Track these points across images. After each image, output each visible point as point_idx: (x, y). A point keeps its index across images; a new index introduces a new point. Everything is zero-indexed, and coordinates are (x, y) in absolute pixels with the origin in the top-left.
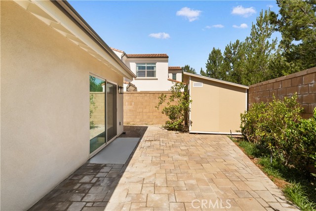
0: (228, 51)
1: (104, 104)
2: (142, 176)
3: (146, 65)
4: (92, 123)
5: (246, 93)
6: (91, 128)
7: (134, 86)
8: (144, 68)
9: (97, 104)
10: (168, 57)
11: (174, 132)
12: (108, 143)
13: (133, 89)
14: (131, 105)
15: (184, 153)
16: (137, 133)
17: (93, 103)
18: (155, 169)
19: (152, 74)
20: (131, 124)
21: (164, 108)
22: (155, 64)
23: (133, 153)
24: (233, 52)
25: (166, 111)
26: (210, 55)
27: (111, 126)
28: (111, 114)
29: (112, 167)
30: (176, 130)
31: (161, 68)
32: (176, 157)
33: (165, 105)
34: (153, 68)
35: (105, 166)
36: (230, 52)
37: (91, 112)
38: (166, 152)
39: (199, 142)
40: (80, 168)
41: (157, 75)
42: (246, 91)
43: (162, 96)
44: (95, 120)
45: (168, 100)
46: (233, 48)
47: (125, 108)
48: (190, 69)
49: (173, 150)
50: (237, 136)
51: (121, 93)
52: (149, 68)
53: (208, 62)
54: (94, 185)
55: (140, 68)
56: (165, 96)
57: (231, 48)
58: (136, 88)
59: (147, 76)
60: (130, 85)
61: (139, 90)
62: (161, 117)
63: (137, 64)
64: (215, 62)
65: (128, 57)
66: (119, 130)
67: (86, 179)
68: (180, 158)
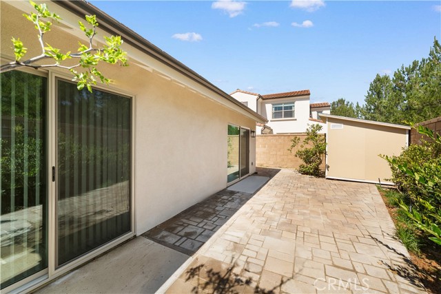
0: (399, 77)
1: (238, 146)
2: (265, 202)
3: (283, 106)
4: (229, 162)
5: (407, 135)
6: (229, 167)
7: (269, 128)
8: (281, 108)
9: (233, 146)
10: (309, 94)
11: (308, 176)
12: (241, 178)
13: (268, 131)
14: (265, 147)
15: (310, 193)
16: (269, 174)
17: (230, 145)
18: (276, 200)
19: (289, 114)
20: (265, 166)
21: (297, 150)
22: (294, 103)
23: (261, 188)
24: (406, 78)
25: (299, 154)
26: (371, 84)
27: (244, 167)
28: (245, 155)
29: (243, 194)
30: (312, 175)
31: (301, 107)
32: (301, 195)
33: (298, 148)
34: (291, 108)
35: (238, 192)
36: (402, 79)
37: (228, 153)
38: (291, 191)
39: (333, 187)
40: (221, 191)
41: (296, 115)
42: (407, 132)
43: (295, 138)
44: (232, 161)
45: (301, 143)
46: (406, 73)
47: (257, 150)
48: (345, 103)
49: (299, 190)
50: (390, 187)
51: (253, 137)
52: (286, 108)
53: (369, 93)
54: (230, 201)
55: (276, 109)
56: (299, 139)
57: (404, 72)
58: (272, 130)
59: (285, 117)
60: (265, 127)
61: (275, 133)
62: (297, 161)
63: (273, 105)
64: (379, 94)
65: (264, 99)
66: (252, 170)
67: (225, 197)
68: (303, 196)
